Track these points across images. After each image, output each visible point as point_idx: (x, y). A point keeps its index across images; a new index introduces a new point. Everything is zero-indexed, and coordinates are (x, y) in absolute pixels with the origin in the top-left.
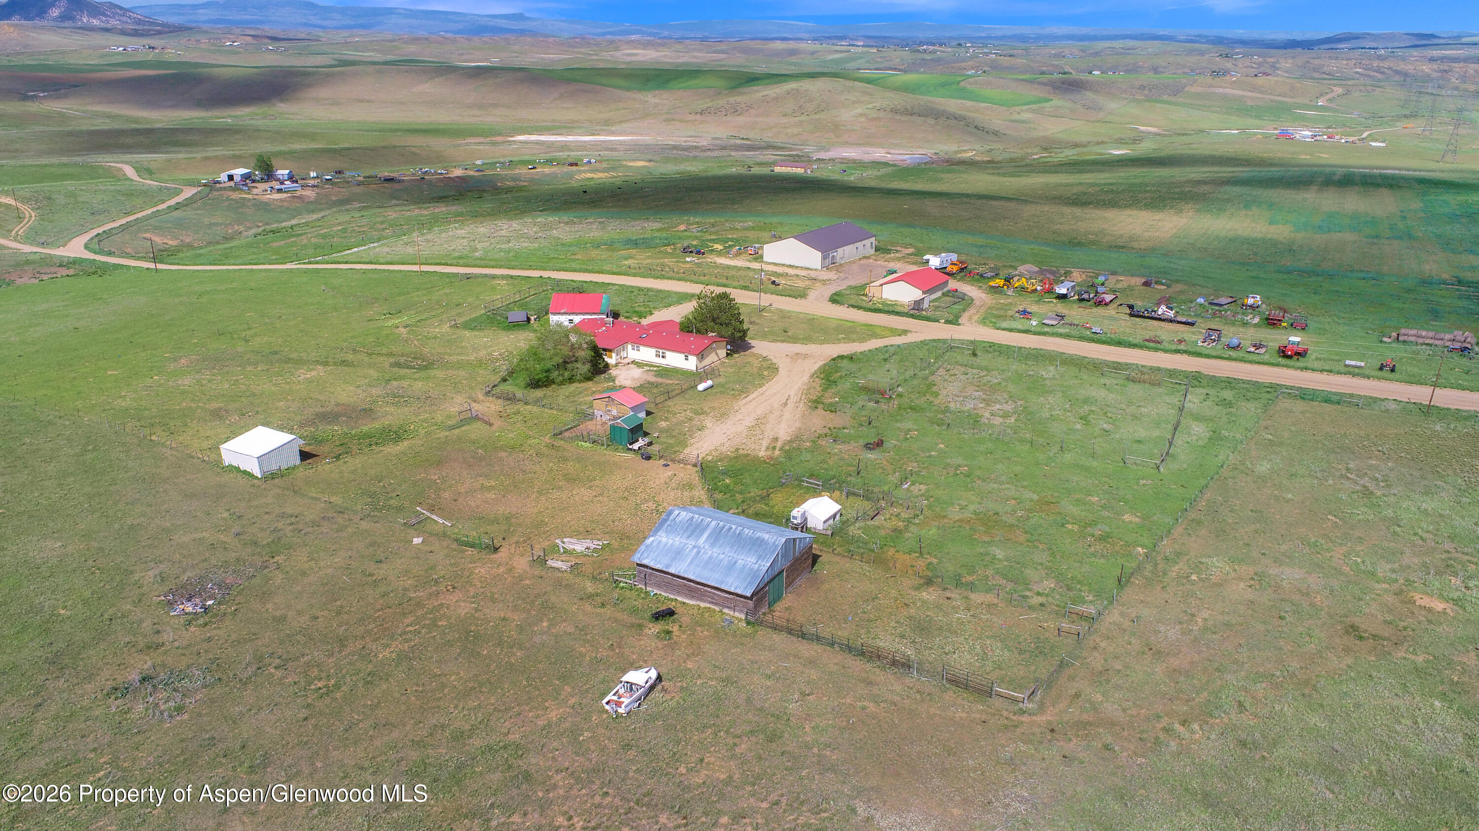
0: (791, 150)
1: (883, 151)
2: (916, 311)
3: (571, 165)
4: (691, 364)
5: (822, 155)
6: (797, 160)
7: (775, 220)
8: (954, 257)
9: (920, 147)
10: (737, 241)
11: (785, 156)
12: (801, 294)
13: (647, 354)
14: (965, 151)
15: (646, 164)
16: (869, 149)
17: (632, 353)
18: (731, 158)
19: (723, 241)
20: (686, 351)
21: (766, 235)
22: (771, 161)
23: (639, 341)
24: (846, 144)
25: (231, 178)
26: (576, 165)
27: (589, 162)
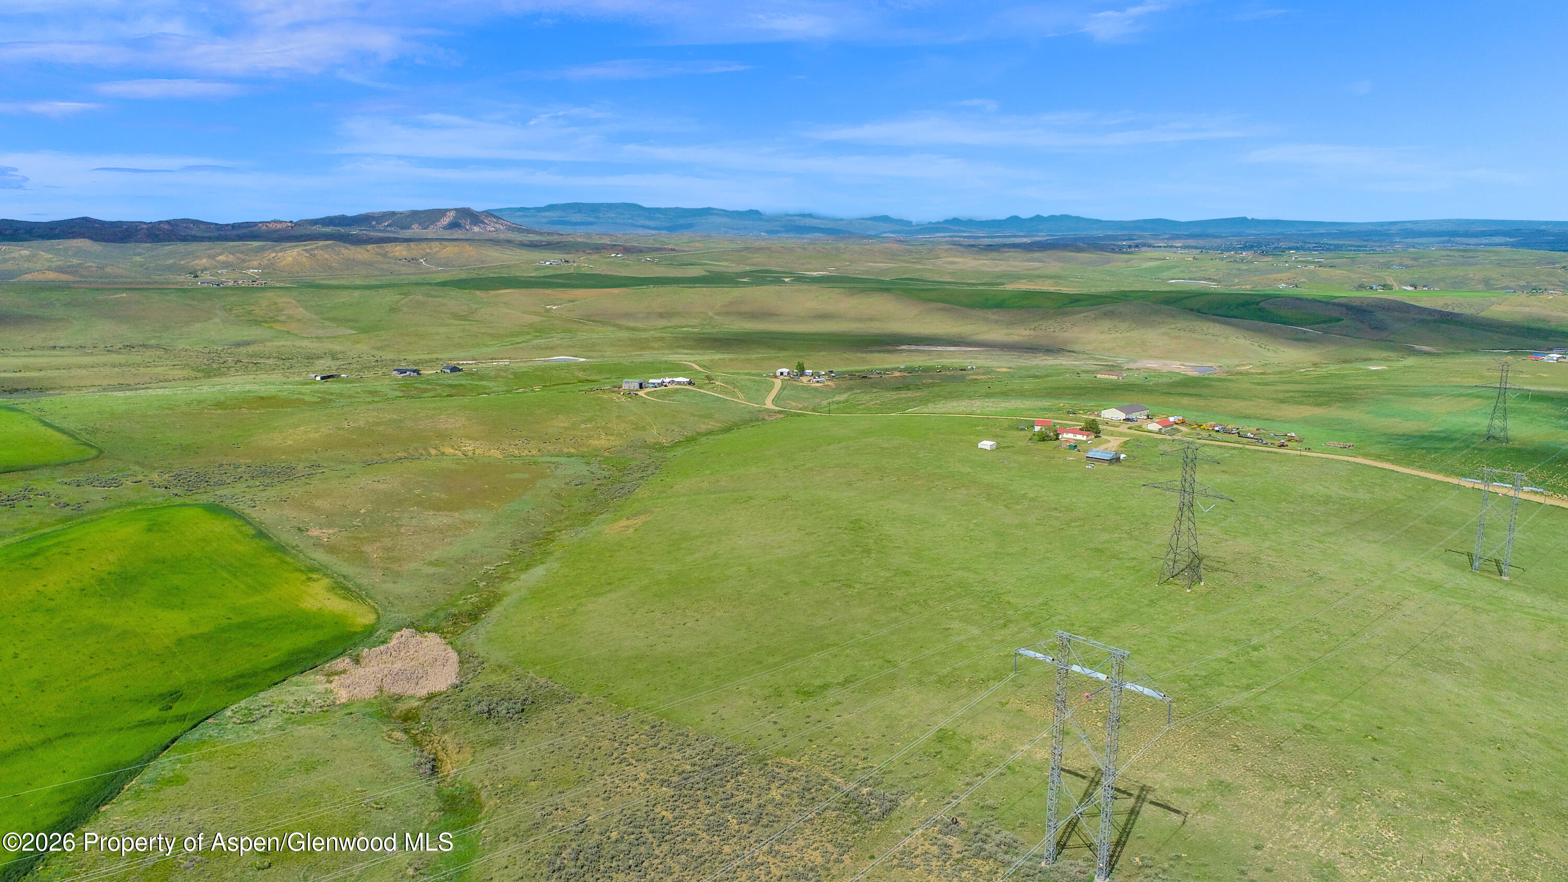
0: (1107, 360)
1: (1179, 363)
2: (1160, 432)
3: (962, 370)
4: (1085, 438)
5: (1131, 366)
6: (1112, 369)
7: (1104, 403)
8: (1181, 418)
9: (1209, 361)
10: (1089, 410)
11: (1103, 365)
12: (1118, 426)
13: (1070, 436)
14: (1244, 365)
15: (1009, 370)
16: (1168, 362)
17: (1065, 435)
18: (1063, 367)
19: (1083, 410)
20: (1083, 435)
21: (1101, 408)
22: (1093, 369)
23: (1067, 432)
24: (1151, 357)
25: (782, 374)
26: (965, 370)
27: (973, 368)
